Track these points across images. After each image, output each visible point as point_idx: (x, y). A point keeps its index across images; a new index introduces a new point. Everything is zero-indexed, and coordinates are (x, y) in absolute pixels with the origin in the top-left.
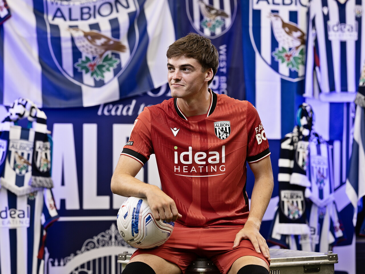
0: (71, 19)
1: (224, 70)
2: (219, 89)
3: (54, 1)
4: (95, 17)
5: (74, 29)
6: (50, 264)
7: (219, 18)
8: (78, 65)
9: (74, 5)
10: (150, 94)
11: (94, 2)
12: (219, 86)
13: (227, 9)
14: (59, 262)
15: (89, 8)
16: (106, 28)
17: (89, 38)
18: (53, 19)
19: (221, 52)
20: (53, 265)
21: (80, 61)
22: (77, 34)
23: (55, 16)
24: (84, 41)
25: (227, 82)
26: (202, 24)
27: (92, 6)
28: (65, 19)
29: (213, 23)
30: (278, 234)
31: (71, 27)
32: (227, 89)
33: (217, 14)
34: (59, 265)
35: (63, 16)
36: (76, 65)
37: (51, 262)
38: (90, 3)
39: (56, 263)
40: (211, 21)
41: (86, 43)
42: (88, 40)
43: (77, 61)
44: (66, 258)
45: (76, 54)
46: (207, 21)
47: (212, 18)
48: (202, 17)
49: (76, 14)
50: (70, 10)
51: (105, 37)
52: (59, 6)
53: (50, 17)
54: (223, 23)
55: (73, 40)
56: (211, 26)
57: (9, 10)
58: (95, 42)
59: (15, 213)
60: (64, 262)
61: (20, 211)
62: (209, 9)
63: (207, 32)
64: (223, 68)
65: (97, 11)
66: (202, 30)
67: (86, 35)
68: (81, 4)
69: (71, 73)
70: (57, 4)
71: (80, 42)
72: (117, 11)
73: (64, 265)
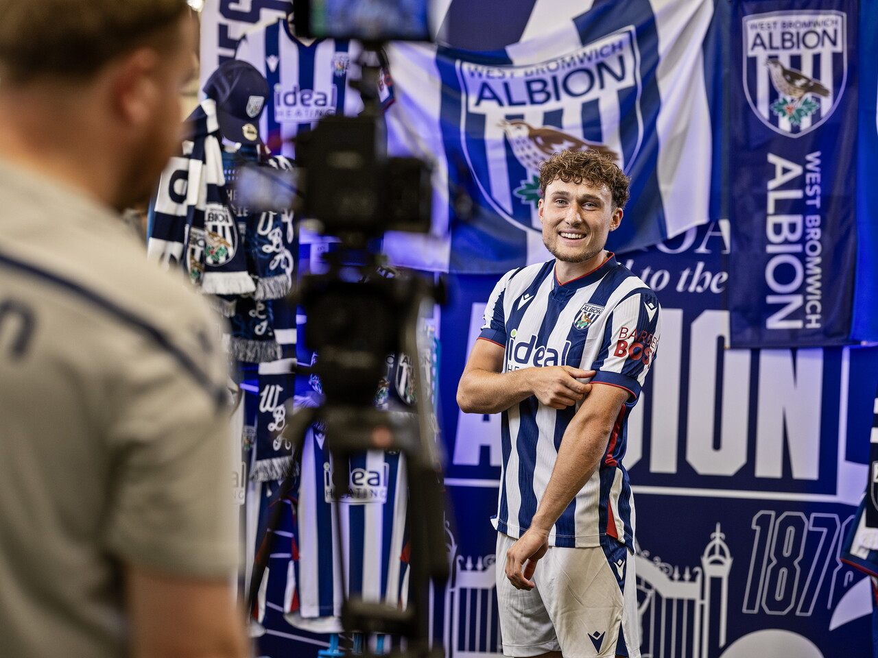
0: (511, 103)
1: (817, 202)
2: (803, 241)
3: (476, 69)
4: (558, 98)
5: (512, 124)
6: (458, 566)
7: (809, 96)
8: (519, 192)
9: (512, 75)
10: (663, 248)
11: (550, 70)
12: (805, 234)
13: (827, 80)
14: (475, 563)
15: (544, 83)
16: (572, 122)
17: (539, 140)
18: (478, 104)
19: (809, 166)
20: (464, 568)
21: (523, 182)
22: (518, 133)
23: (481, 98)
24: (529, 147)
25: (822, 226)
26: (772, 107)
27: (548, 77)
28: (501, 104)
29: (799, 105)
30: (861, 547)
31: (509, 118)
32: (819, 241)
33: (807, 88)
34: (474, 569)
35: (495, 97)
36: (515, 192)
37: (460, 561)
38: (543, 72)
39: (469, 565)
40: (792, 101)
41: (535, 149)
42: (537, 144)
43: (520, 185)
44: (487, 558)
45: (516, 171)
46: (785, 102)
47: (795, 97)
48: (773, 95)
49: (519, 93)
50: (506, 86)
51: (570, 138)
52: (484, 79)
53: (473, 99)
54: (818, 106)
55: (507, 144)
56: (794, 112)
57: (391, 89)
58: (552, 149)
59: (363, 476)
60: (483, 563)
61: (371, 472)
62: (788, 77)
63: (785, 125)
64: (814, 197)
65: (560, 87)
66: (774, 120)
67: (533, 135)
68: (526, 74)
69: (508, 206)
70: (480, 75)
71: (523, 149)
72: (602, 86)
73: (484, 569)
